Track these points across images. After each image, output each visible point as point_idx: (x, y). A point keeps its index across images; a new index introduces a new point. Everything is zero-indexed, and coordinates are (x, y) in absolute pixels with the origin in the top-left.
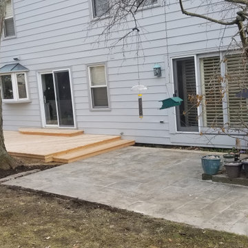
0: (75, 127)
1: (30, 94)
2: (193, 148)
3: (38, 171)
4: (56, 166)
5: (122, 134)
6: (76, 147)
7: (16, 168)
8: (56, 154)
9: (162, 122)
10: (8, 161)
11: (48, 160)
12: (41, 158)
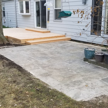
0: (47, 29)
1: (31, 11)
2: (97, 45)
3: (13, 47)
4: (24, 45)
5: (66, 34)
6: (39, 37)
7: (6, 44)
8: (28, 40)
9: (84, 29)
10: (2, 40)
11: (23, 42)
12: (20, 41)
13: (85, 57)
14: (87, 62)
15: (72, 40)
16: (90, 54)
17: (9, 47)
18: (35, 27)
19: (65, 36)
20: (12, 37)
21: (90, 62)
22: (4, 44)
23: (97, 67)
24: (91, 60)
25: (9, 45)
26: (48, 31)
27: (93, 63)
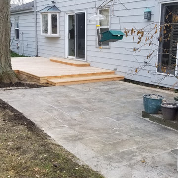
0: (85, 60)
1: (60, 31)
2: (168, 89)
3: (26, 88)
4: (44, 86)
5: (115, 69)
6: (70, 74)
7: (15, 83)
8: (51, 77)
10: (9, 77)
11: (43, 81)
12: (38, 78)
13: (144, 110)
14: (148, 119)
15: (126, 80)
16: (153, 105)
17: (19, 89)
18: (66, 57)
19: (113, 73)
20: (26, 72)
21: (154, 119)
22: (11, 83)
23: (165, 129)
24: (155, 115)
25: (19, 84)
26: (86, 63)
27: (159, 121)
